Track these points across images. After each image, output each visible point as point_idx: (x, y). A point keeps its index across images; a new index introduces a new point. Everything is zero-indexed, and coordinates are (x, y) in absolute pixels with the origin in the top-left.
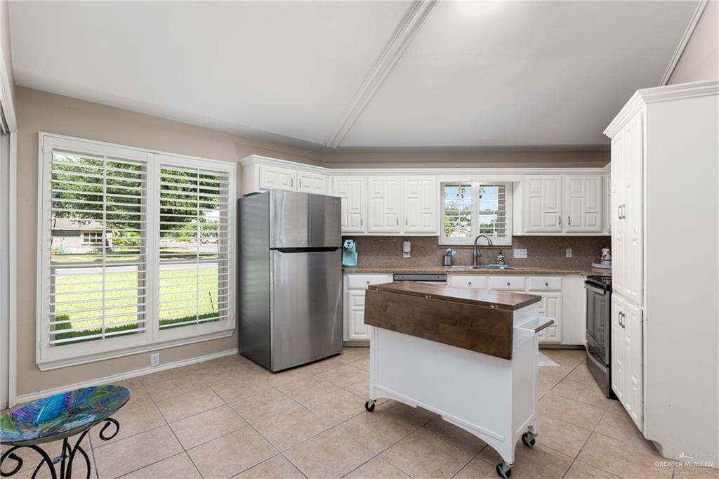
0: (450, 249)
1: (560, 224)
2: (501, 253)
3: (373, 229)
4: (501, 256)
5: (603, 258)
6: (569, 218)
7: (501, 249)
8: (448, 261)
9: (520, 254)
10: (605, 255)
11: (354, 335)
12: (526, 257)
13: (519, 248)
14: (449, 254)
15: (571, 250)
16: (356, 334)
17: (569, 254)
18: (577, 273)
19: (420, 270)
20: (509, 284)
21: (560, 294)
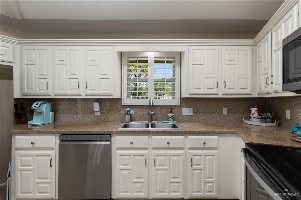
0: (128, 109)
1: (217, 87)
2: (171, 112)
3: (58, 92)
4: (171, 114)
5: (252, 116)
6: (225, 82)
7: (171, 108)
8: (128, 119)
9: (187, 112)
10: (254, 114)
11: (20, 195)
12: (192, 114)
13: (186, 107)
14: (128, 113)
15: (226, 109)
16: (22, 193)
17: (225, 111)
18: (233, 133)
19: (85, 130)
20: (168, 143)
21: (216, 151)
